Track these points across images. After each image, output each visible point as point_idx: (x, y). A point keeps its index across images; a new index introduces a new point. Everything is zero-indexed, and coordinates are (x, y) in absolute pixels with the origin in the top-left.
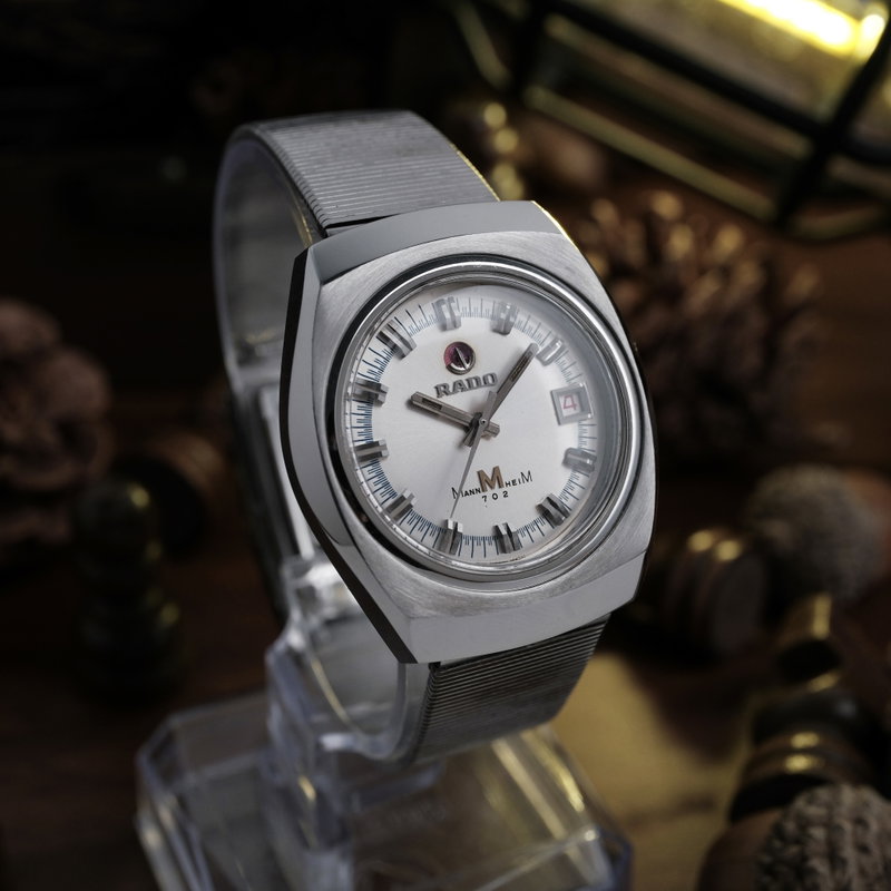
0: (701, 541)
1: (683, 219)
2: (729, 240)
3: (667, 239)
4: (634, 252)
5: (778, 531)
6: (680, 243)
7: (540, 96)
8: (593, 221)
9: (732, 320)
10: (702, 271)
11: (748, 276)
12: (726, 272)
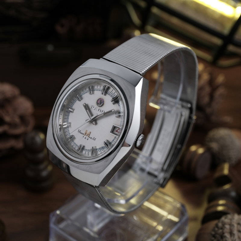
0: (193, 148)
2: (200, 67)
7: (149, 28)
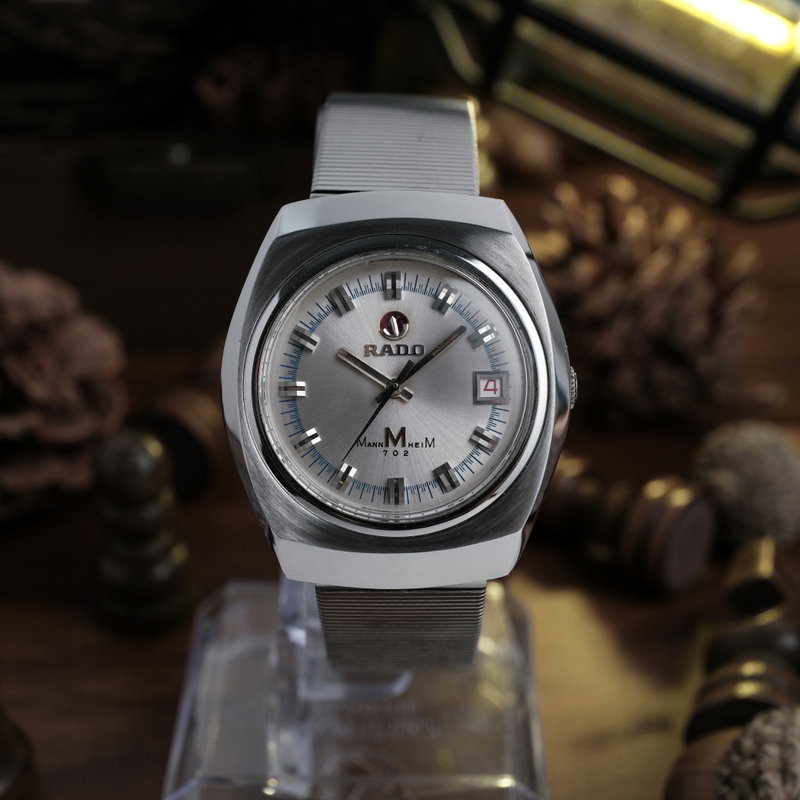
0: (656, 489)
1: (636, 201)
2: (678, 220)
3: (623, 218)
4: (592, 230)
5: (725, 481)
6: (635, 223)
7: (508, 90)
8: (555, 201)
9: (682, 291)
10: (654, 247)
11: (696, 253)
12: (676, 249)
